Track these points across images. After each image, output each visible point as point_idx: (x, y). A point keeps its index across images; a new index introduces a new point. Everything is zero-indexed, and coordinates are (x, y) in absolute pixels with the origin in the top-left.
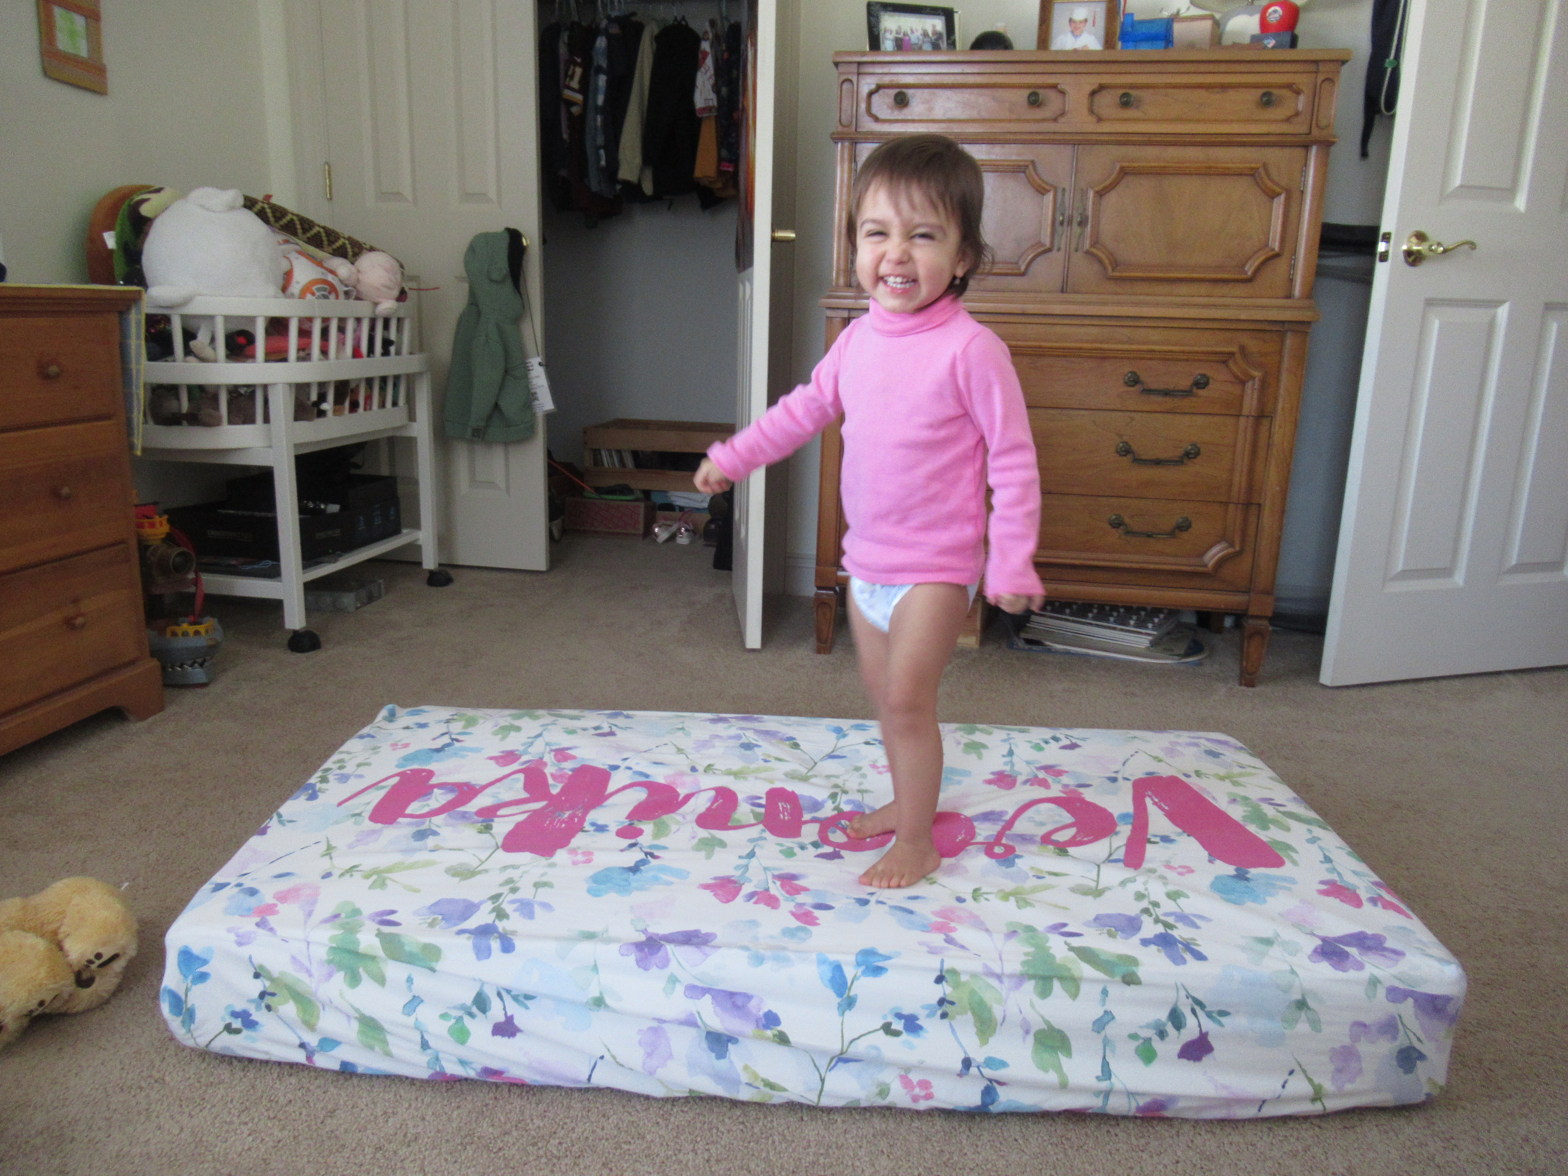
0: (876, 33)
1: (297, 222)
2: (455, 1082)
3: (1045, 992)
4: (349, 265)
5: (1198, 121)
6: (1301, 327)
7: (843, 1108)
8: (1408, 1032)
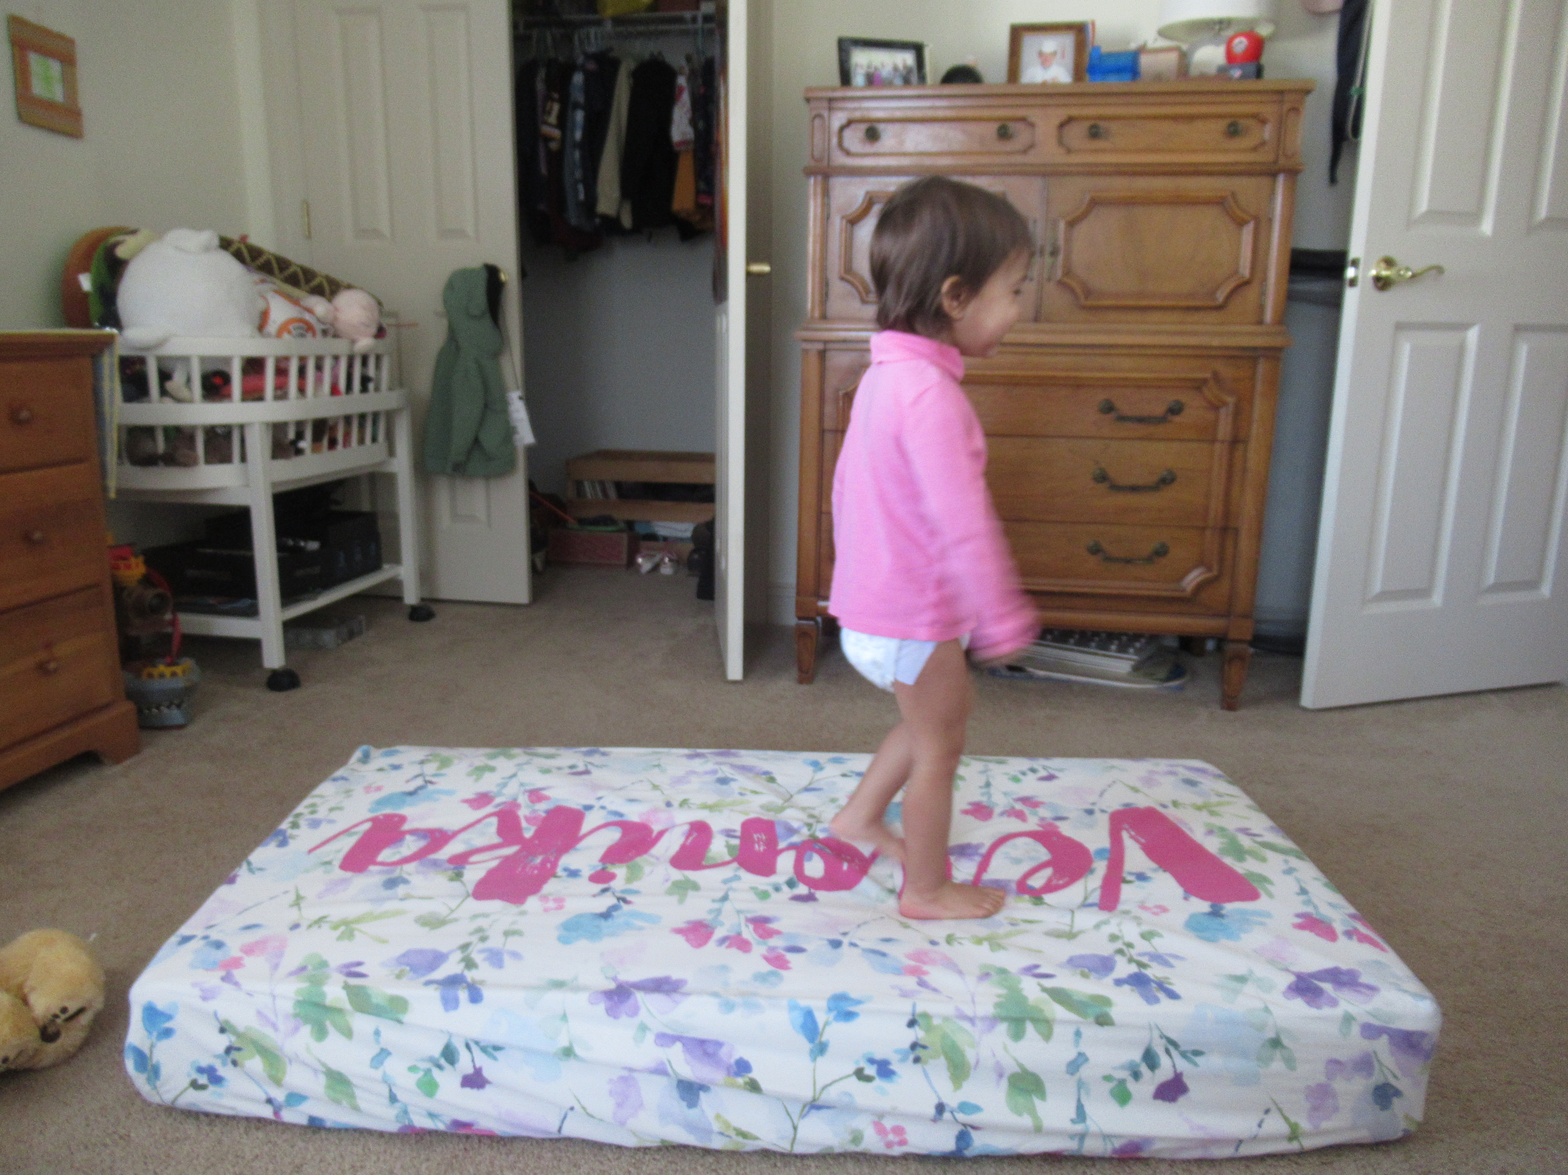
0: (847, 69)
1: (274, 262)
2: (424, 1134)
3: (1018, 1035)
4: (327, 303)
6: (1273, 354)
7: (816, 1155)
8: (1384, 1069)
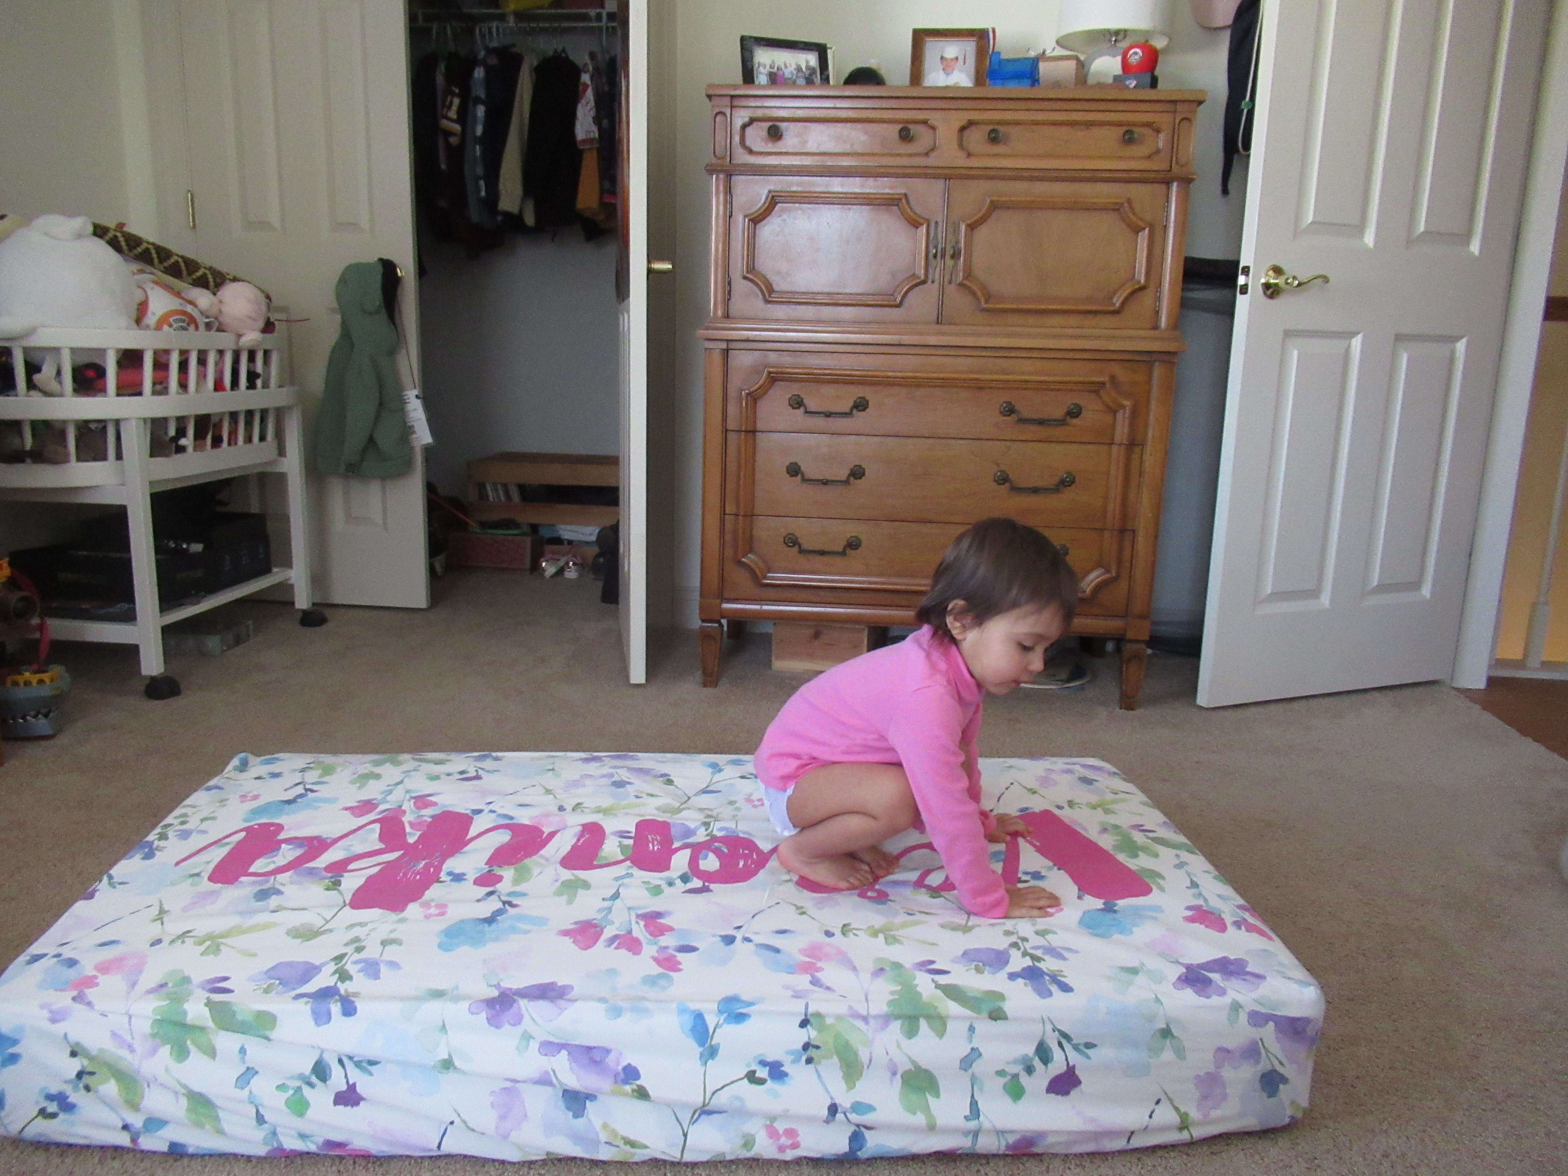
0: (750, 67)
1: (153, 251)
2: (296, 1156)
3: (911, 1032)
4: (211, 296)
5: (1066, 157)
6: (1169, 358)
7: (708, 1162)
8: (1270, 1055)
